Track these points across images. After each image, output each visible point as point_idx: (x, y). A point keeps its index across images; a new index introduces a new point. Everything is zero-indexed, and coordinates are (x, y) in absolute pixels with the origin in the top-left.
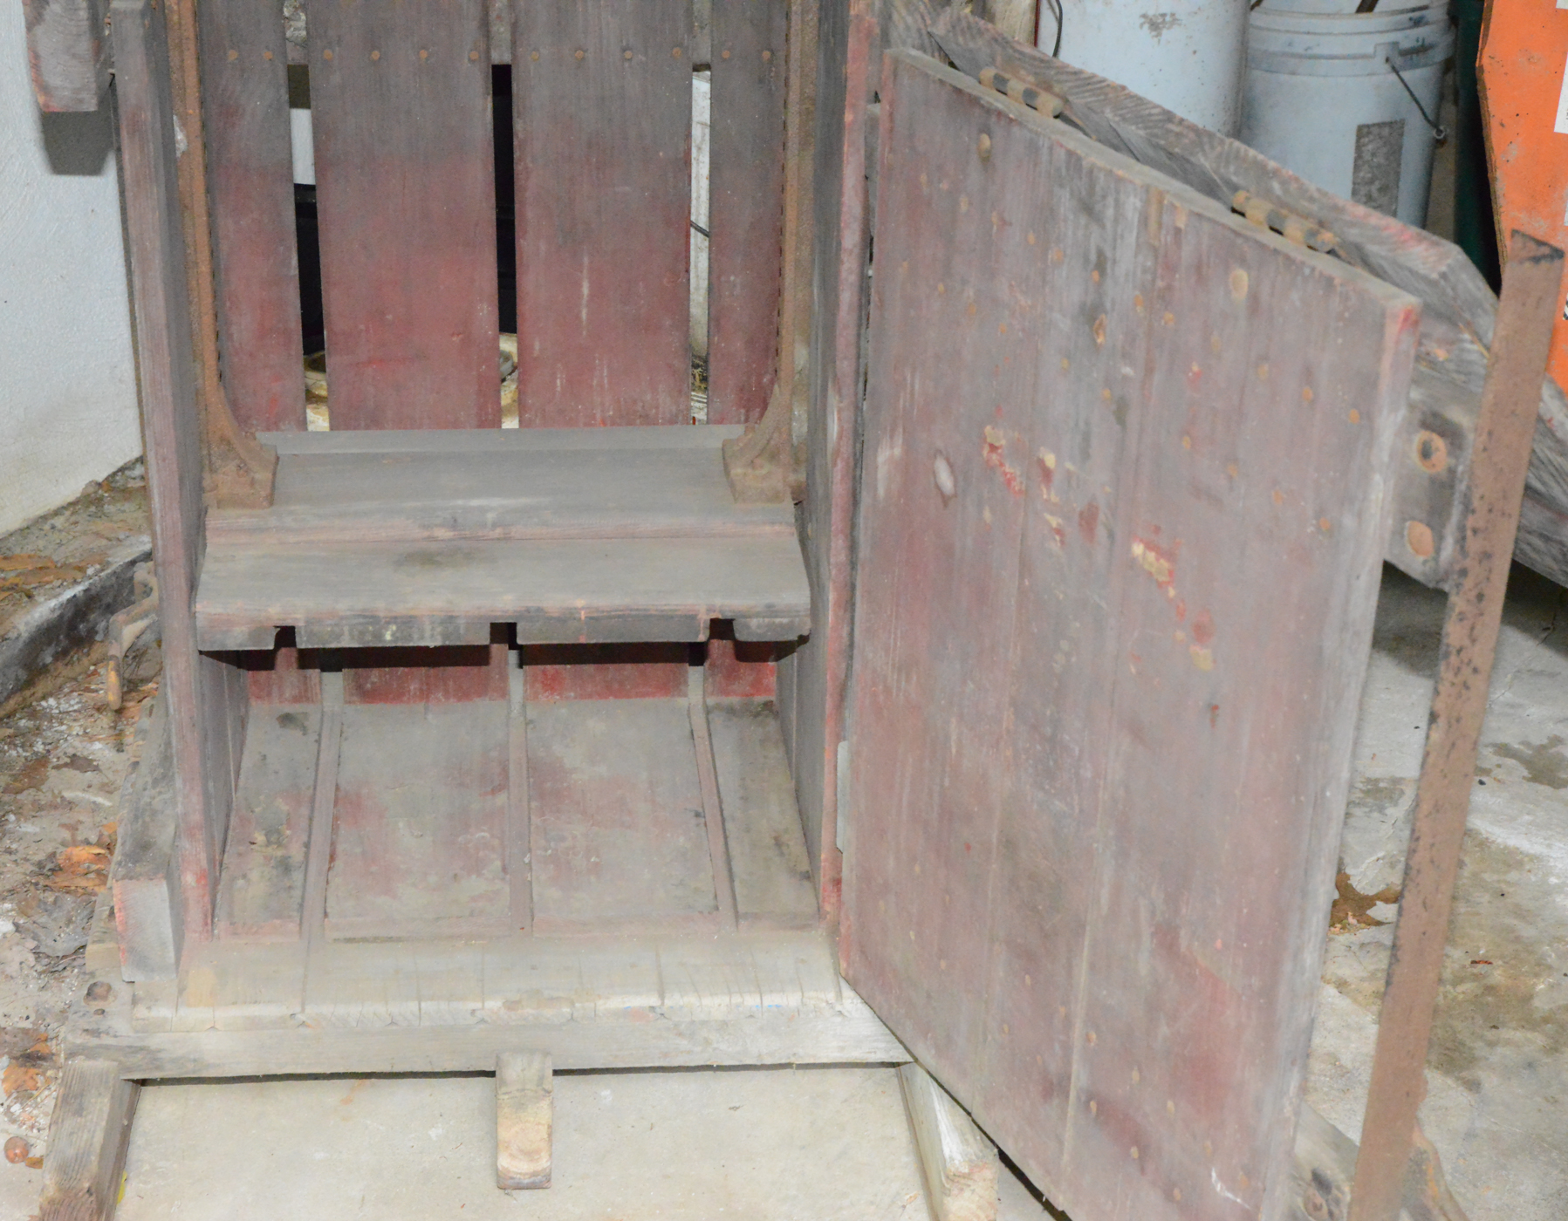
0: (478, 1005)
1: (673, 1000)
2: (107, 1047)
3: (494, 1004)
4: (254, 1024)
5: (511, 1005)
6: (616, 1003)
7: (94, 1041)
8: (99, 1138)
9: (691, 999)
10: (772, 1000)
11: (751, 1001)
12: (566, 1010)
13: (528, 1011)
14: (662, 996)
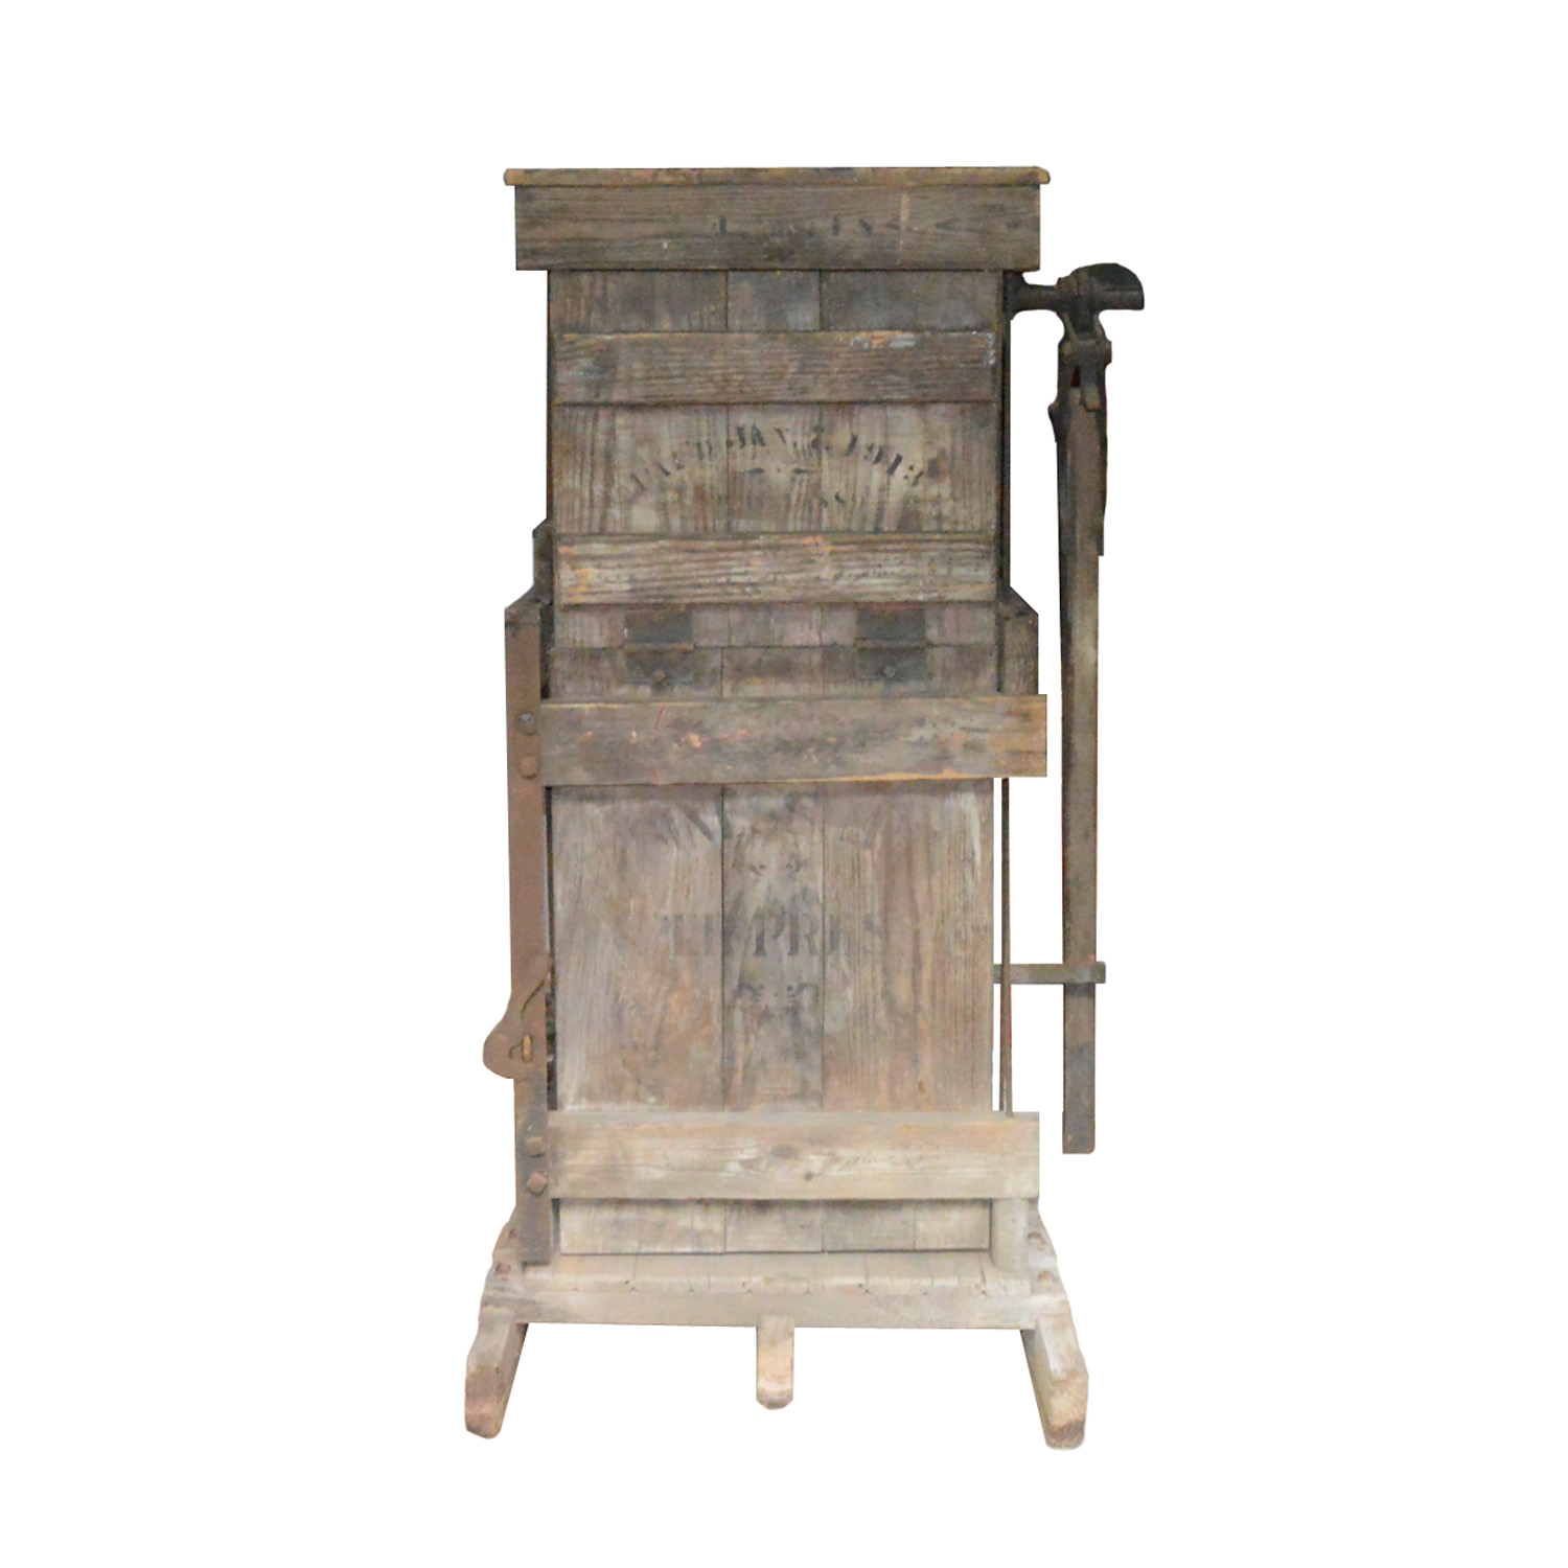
0: (748, 1279)
1: (875, 1281)
2: (508, 1299)
3: (757, 1280)
4: (602, 1288)
5: (769, 1281)
6: (837, 1281)
7: (501, 1295)
8: (503, 1344)
9: (886, 1280)
10: (939, 1282)
11: (926, 1282)
12: (804, 1285)
13: (780, 1284)
14: (867, 1277)
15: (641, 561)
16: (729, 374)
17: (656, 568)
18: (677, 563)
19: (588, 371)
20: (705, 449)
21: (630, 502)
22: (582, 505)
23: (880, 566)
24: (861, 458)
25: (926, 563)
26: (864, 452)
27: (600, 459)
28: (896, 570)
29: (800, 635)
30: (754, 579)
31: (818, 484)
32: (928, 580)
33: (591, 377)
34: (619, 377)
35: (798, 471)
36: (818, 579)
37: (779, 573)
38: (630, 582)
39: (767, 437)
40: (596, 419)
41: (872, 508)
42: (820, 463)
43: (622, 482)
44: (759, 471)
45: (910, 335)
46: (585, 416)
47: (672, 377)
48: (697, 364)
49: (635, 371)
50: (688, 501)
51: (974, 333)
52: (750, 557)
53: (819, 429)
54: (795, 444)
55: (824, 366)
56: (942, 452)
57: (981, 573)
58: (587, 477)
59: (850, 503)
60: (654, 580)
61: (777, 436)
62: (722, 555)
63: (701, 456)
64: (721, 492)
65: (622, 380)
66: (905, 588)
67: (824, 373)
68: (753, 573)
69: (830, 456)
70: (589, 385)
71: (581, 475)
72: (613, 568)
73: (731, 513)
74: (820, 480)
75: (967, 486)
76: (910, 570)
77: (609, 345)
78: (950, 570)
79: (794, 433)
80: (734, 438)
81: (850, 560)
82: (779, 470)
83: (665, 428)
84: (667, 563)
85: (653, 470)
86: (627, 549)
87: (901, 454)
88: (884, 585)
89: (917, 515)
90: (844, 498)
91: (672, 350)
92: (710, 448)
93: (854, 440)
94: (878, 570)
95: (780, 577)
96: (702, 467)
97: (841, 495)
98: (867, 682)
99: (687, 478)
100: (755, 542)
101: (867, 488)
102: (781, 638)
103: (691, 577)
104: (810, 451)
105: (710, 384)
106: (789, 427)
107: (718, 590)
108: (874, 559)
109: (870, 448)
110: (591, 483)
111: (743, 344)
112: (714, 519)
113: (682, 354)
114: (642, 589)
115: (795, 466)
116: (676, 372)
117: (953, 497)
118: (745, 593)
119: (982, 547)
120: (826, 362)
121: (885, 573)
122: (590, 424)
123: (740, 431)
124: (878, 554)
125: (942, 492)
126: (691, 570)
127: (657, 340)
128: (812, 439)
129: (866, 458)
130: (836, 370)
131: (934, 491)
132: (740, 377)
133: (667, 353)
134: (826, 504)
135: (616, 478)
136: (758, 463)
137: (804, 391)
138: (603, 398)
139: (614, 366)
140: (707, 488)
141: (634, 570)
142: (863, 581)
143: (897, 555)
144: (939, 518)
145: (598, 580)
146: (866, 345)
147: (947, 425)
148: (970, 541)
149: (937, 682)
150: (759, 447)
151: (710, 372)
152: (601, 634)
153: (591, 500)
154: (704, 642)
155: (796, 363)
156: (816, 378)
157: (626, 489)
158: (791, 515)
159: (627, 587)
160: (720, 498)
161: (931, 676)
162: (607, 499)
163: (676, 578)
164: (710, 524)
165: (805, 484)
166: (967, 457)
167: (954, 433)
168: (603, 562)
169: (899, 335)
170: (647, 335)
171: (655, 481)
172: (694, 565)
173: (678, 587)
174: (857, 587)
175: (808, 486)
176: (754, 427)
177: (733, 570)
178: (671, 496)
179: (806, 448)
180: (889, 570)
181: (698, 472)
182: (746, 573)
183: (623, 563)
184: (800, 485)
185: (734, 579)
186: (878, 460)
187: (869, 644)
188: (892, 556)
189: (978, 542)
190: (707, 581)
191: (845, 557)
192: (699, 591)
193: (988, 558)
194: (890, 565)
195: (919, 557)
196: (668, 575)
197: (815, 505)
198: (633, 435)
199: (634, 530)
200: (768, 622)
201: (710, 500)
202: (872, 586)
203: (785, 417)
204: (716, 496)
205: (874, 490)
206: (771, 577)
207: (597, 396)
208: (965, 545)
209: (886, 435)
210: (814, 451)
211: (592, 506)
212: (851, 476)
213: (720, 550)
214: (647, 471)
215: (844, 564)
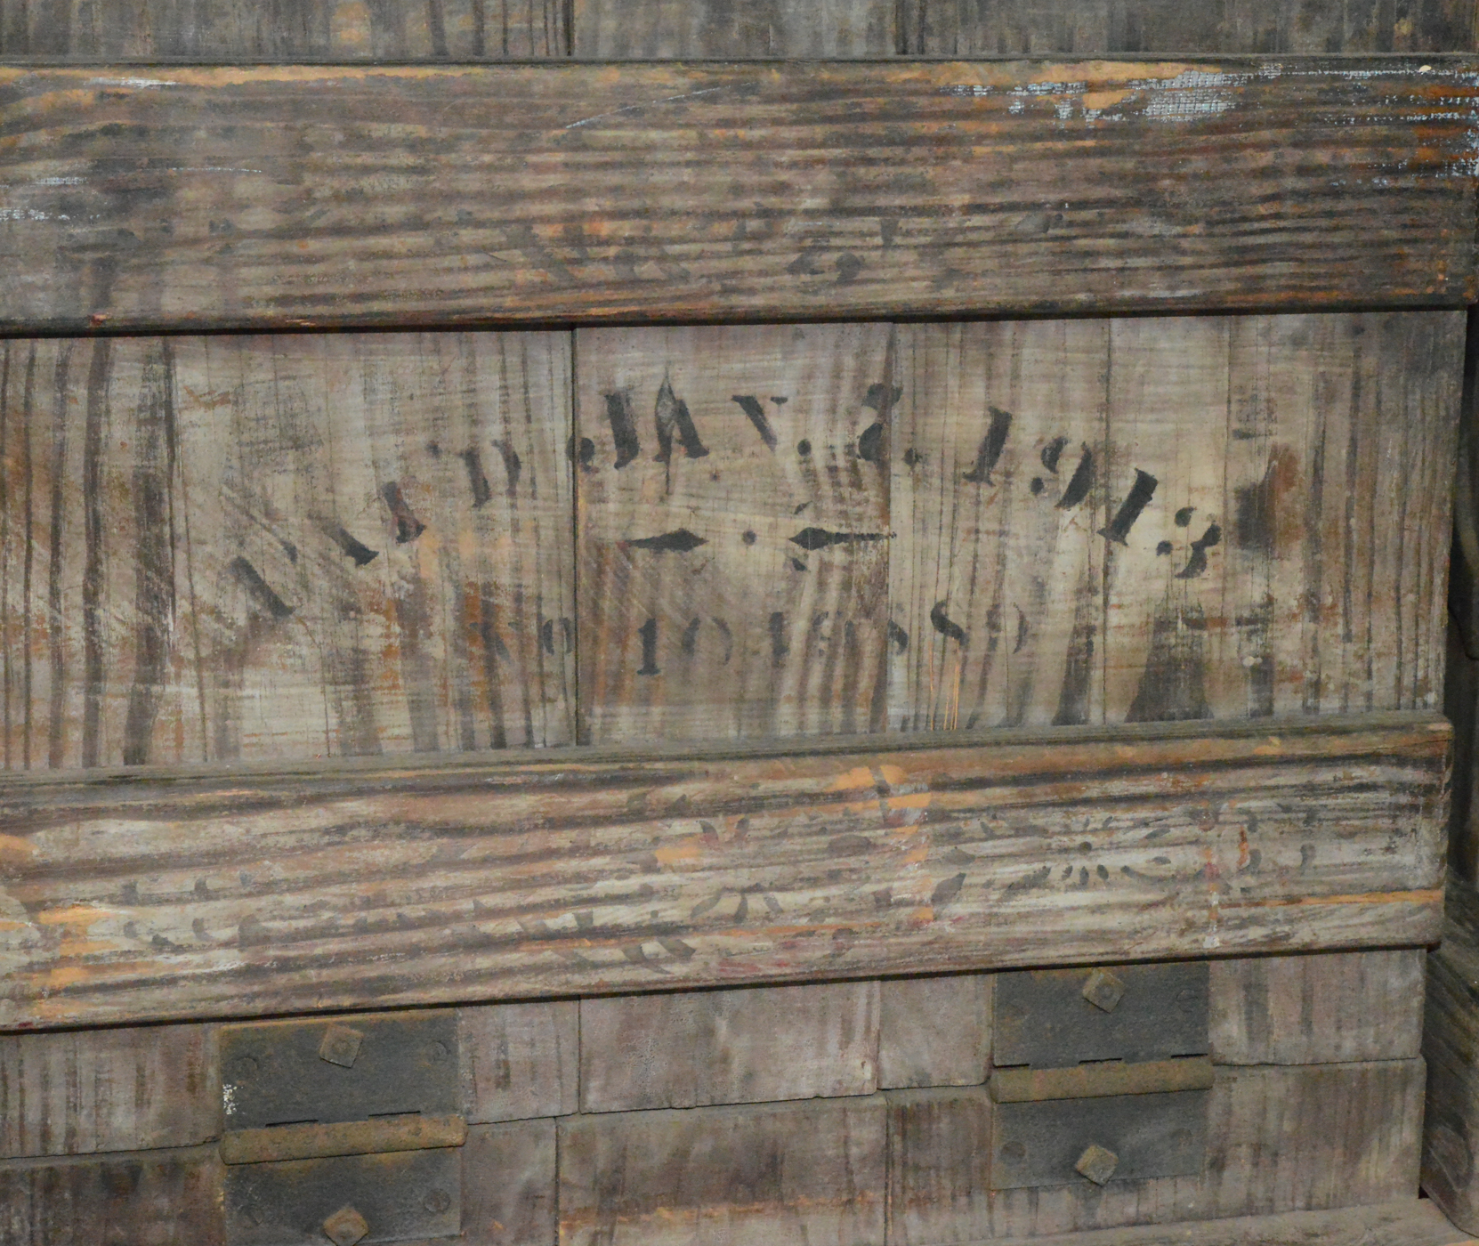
15: (278, 871)
16: (583, 215)
17: (333, 893)
18: (402, 871)
19: (66, 206)
20: (495, 467)
21: (235, 657)
22: (60, 673)
23: (1086, 848)
24: (1021, 486)
25: (1231, 832)
26: (1032, 467)
27: (118, 510)
28: (1139, 859)
29: (813, 1065)
30: (672, 913)
31: (880, 580)
32: (1236, 884)
33: (80, 231)
34: (183, 229)
35: (813, 539)
36: (883, 901)
37: (756, 889)
38: (242, 942)
39: (707, 426)
40: (100, 374)
41: (1052, 651)
42: (885, 512)
43: (205, 594)
44: (683, 540)
45: (1213, 77)
46: (63, 365)
47: (382, 228)
48: (471, 183)
49: (243, 206)
50: (437, 649)
51: (1425, 69)
52: (656, 840)
53: (882, 396)
54: (805, 448)
55: (923, 187)
56: (1283, 464)
57: (1406, 857)
58: (73, 576)
59: (979, 636)
60: (326, 932)
61: (742, 419)
62: (563, 839)
63: (481, 492)
64: (549, 612)
65: (194, 242)
66: (1164, 914)
67: (919, 211)
68: (671, 894)
69: (918, 482)
70: (68, 255)
71: (55, 568)
72: (179, 900)
73: (584, 686)
74: (883, 567)
75: (1359, 571)
76: (1184, 858)
77: (142, 104)
78: (1307, 852)
79: (803, 410)
80: (598, 430)
81: (991, 835)
82: (749, 537)
83: (352, 399)
84: (372, 873)
85: (311, 546)
86: (227, 831)
87: (1151, 469)
88: (1097, 909)
89: (1199, 668)
90: (962, 622)
91: (378, 130)
92: (513, 463)
93: (1000, 428)
94: (1079, 863)
95: (756, 903)
96: (484, 527)
97: (954, 615)
98: (1021, 1199)
99: (432, 570)
100: (675, 791)
101: (1040, 588)
102: (749, 1076)
103: (458, 917)
104: (854, 469)
105: (517, 255)
106: (785, 387)
107: (548, 954)
108: (1067, 831)
109: (1052, 455)
110: (91, 597)
111: (634, 110)
112: (527, 703)
113: (413, 145)
114: (285, 965)
115: (805, 522)
116: (394, 212)
117: (1312, 603)
118: (640, 960)
119: (1409, 775)
120: (930, 172)
121: (1102, 871)
122: (80, 391)
123: (617, 406)
124: (1081, 816)
125: (1279, 592)
126: (452, 892)
127: (320, 90)
128: (860, 430)
129: (1037, 485)
130: (960, 199)
131: (1253, 590)
132: (627, 228)
133: (357, 140)
134: (903, 639)
135: (181, 581)
136: (677, 516)
137: (849, 270)
138: (127, 304)
139: (161, 190)
140: (504, 601)
141: (252, 904)
142: (1024, 902)
143: (1143, 813)
144: (1264, 674)
145: (126, 944)
146: (1065, 111)
147: (1304, 374)
148: (1373, 758)
149: (1238, 1179)
150: (680, 458)
151: (519, 210)
152: (141, 1102)
153: (94, 652)
154: (495, 1105)
155: (823, 177)
156: (889, 231)
157: (216, 613)
158: (789, 683)
159: (229, 960)
160: (546, 631)
161: (1218, 1165)
162: (150, 649)
163: (405, 924)
164: (513, 721)
165: (835, 579)
166: (1360, 473)
167: (1325, 396)
168: (143, 884)
169: (1176, 74)
170: (282, 75)
171: (321, 583)
172: (466, 878)
173: (414, 951)
174: (1007, 921)
175: (846, 586)
176: (665, 392)
177: (602, 887)
178: (375, 633)
179: (841, 462)
180: (1112, 861)
181: (468, 547)
182: (646, 894)
183: (213, 883)
184: (822, 585)
185: (604, 916)
186: (1076, 493)
187: (1036, 1085)
188: (1124, 816)
189: (1401, 760)
190: (512, 926)
191: (974, 826)
192: (483, 962)
193: (1428, 810)
194: (1118, 847)
195: (1215, 819)
196: (371, 916)
197: (869, 647)
198: (238, 425)
199: (250, 759)
200: (709, 1032)
201: (511, 643)
202: (1059, 913)
203: (775, 359)
204: (533, 629)
205: (1061, 589)
206: (729, 905)
207: (104, 300)
208: (1361, 773)
209: (1106, 409)
210: (867, 469)
211: (96, 675)
212: (988, 546)
213: (555, 823)
214: (292, 553)
215: (968, 848)
